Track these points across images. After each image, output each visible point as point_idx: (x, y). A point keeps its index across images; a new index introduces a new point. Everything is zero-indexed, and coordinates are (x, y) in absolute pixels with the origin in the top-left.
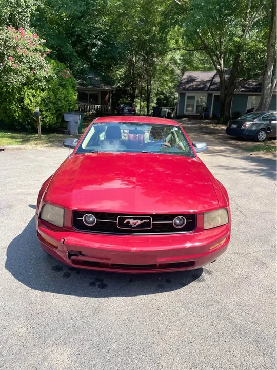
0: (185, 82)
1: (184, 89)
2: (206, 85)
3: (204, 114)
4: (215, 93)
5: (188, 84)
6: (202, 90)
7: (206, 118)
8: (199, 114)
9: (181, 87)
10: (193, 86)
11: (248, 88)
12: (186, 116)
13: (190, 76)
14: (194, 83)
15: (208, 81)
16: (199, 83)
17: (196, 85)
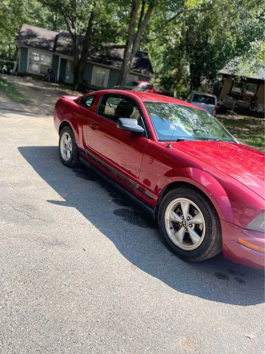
0: (26, 36)
1: (26, 43)
2: (49, 45)
3: (51, 76)
4: (62, 56)
5: (29, 38)
6: (46, 49)
7: (53, 80)
8: (44, 75)
9: (22, 41)
10: (36, 42)
11: (93, 58)
12: (30, 75)
13: (30, 31)
14: (36, 40)
15: (51, 41)
16: (42, 41)
17: (39, 42)
